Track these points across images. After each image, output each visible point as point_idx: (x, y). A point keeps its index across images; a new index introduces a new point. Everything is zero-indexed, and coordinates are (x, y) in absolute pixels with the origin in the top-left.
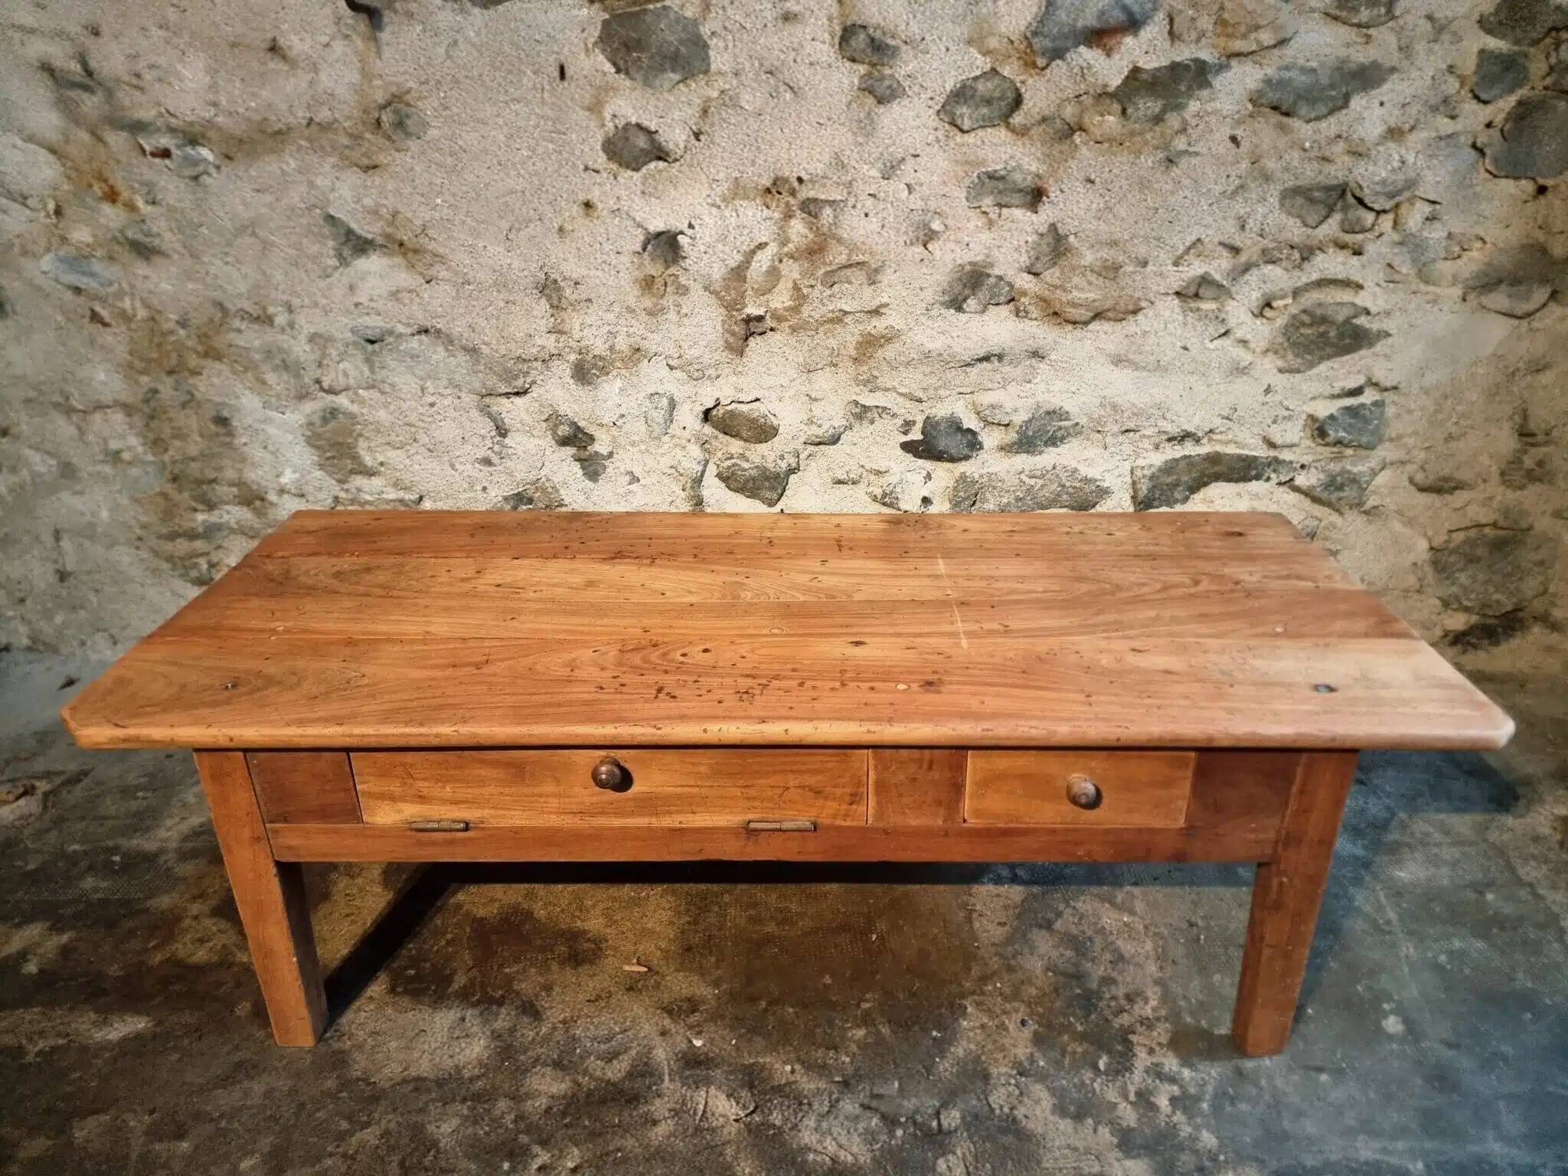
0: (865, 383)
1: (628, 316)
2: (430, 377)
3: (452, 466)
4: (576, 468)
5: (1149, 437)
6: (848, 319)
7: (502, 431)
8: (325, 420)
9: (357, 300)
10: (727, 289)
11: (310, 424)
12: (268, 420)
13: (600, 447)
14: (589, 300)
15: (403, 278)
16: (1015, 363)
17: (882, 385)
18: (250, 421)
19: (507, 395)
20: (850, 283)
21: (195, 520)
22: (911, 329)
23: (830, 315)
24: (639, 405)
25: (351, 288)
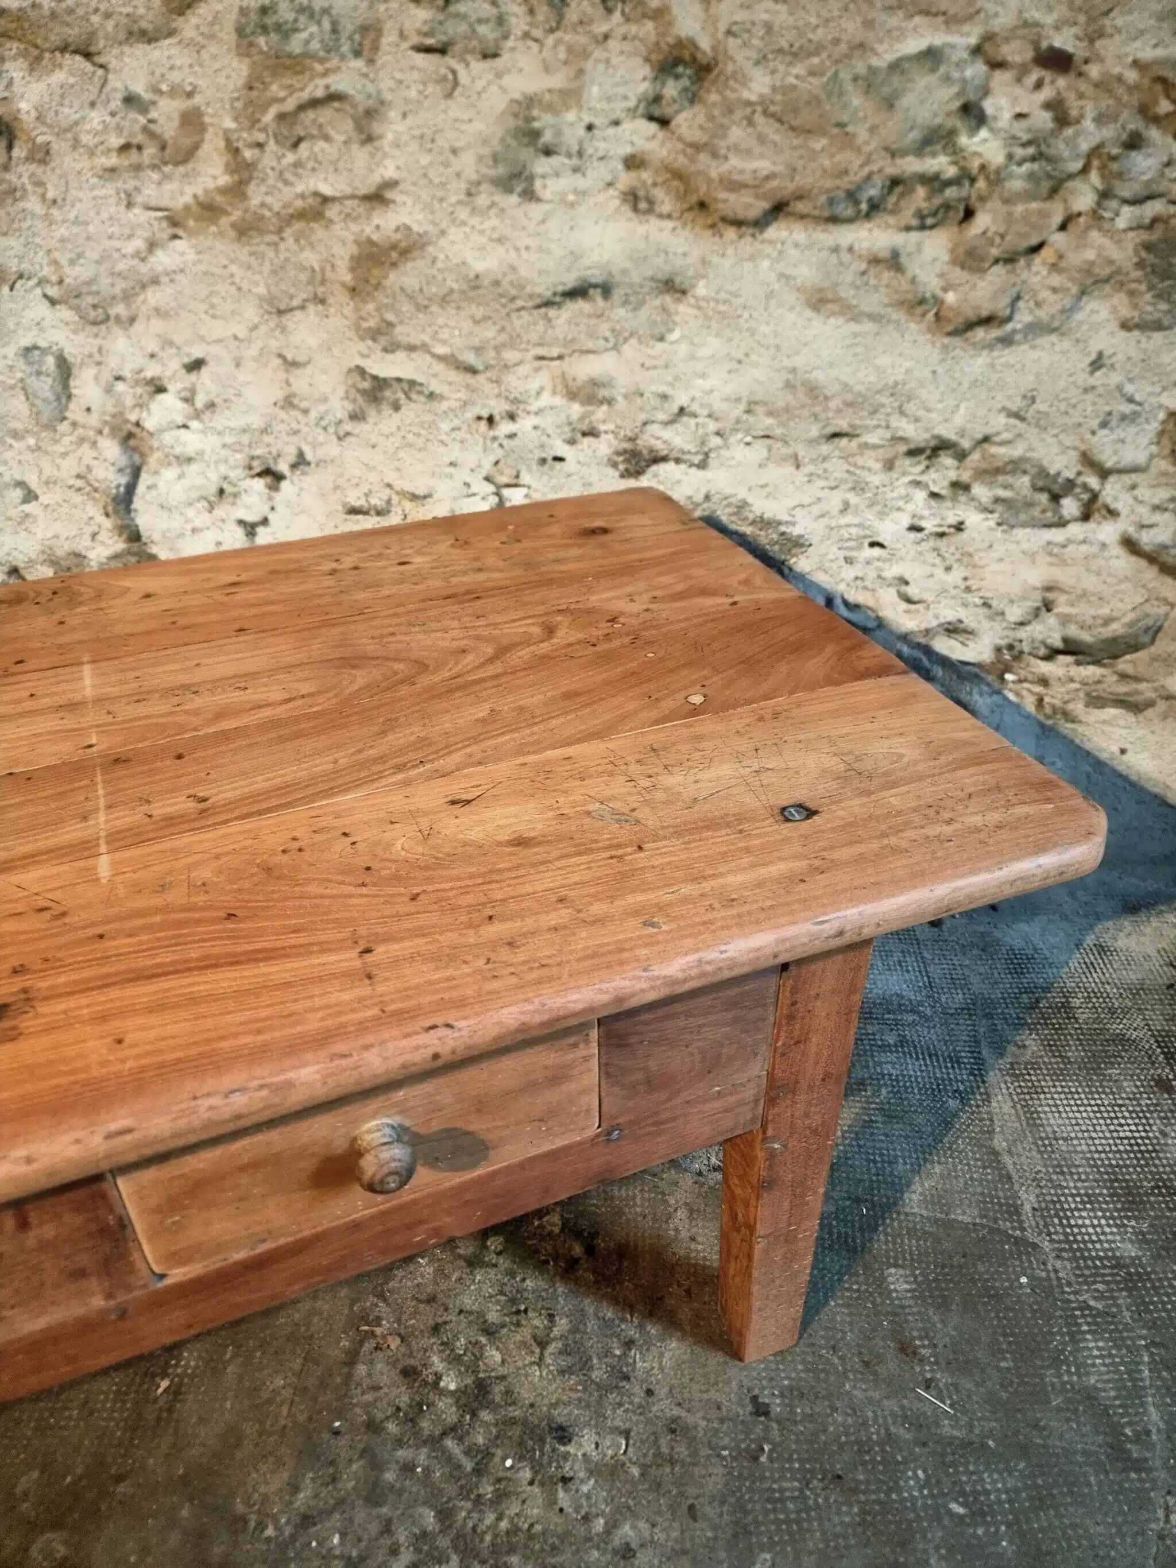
0: (374, 334)
5: (875, 447)
6: (332, 212)
16: (633, 302)
17: (403, 339)
20: (327, 138)
22: (443, 233)
23: (299, 204)
24: (11, 368)
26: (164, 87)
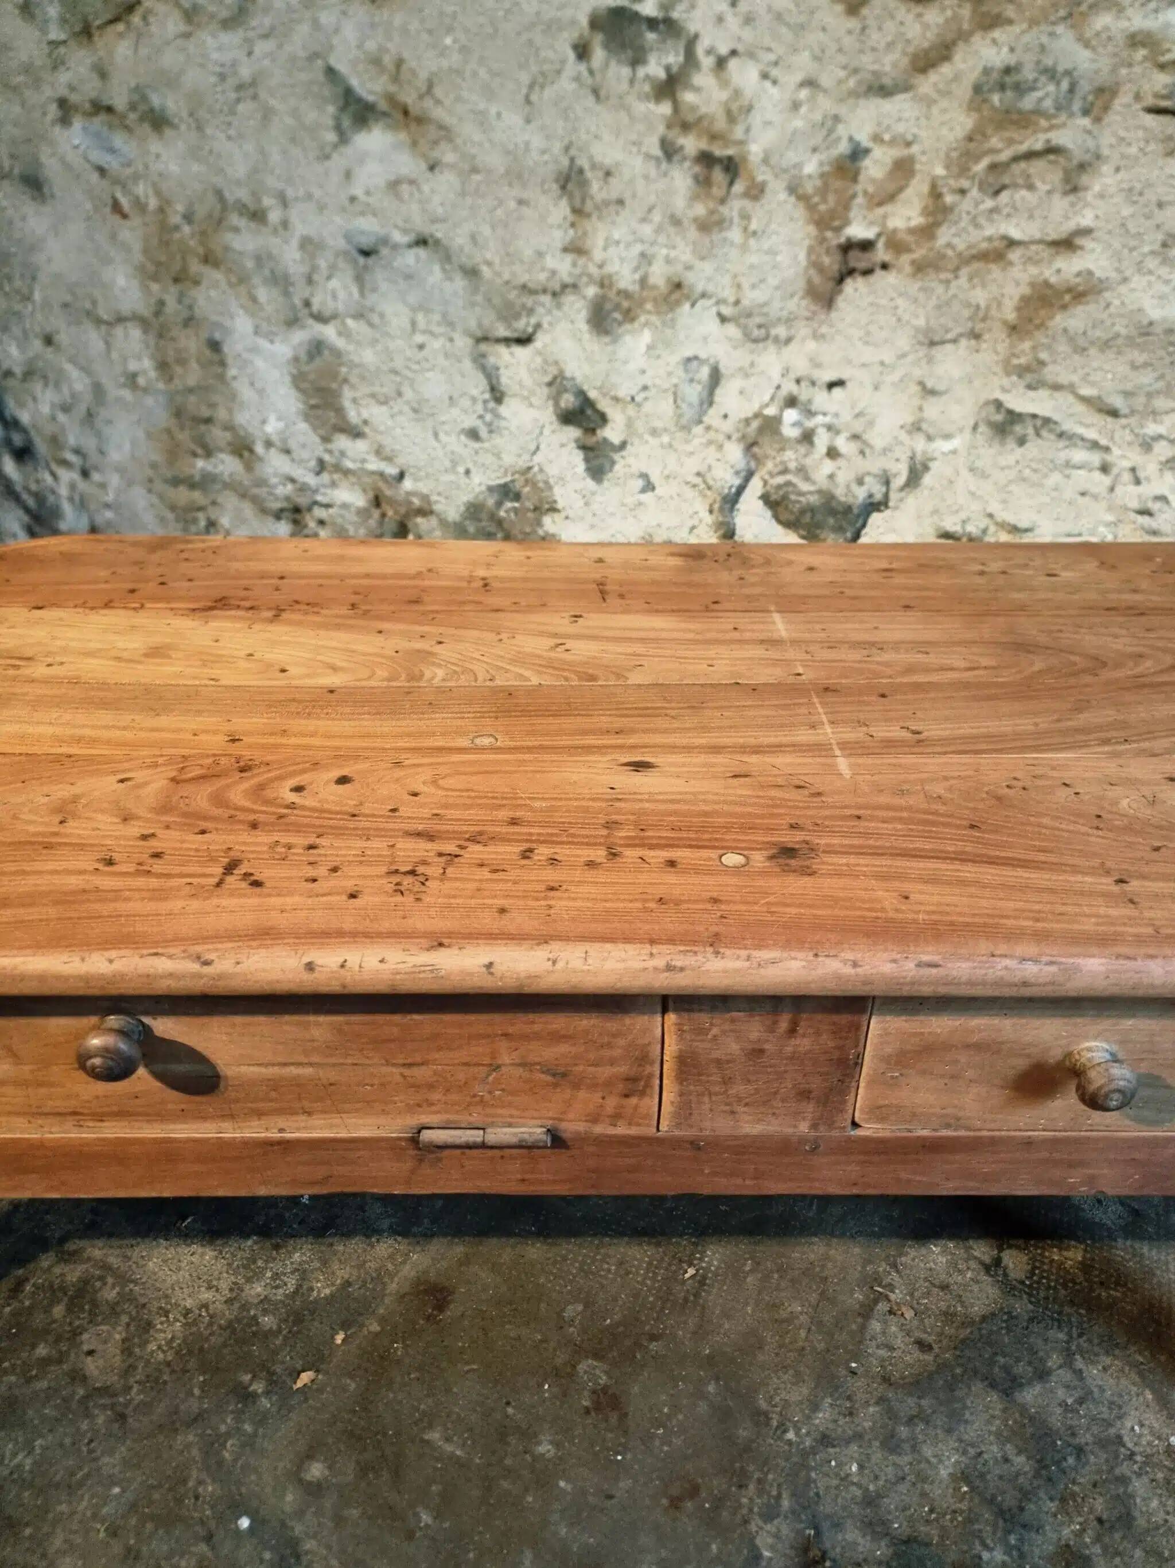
0: (1022, 371)
1: (672, 230)
2: (422, 307)
3: (436, 435)
4: (578, 458)
6: (1014, 255)
8: (310, 356)
9: (353, 192)
10: (823, 191)
11: (296, 359)
12: (254, 350)
13: (612, 433)
14: (620, 202)
15: (407, 164)
17: (1051, 378)
18: (239, 347)
19: (507, 341)
20: (1031, 187)
21: (194, 466)
22: (1125, 280)
23: (985, 245)
24: (670, 374)
25: (348, 175)
26: (887, 137)
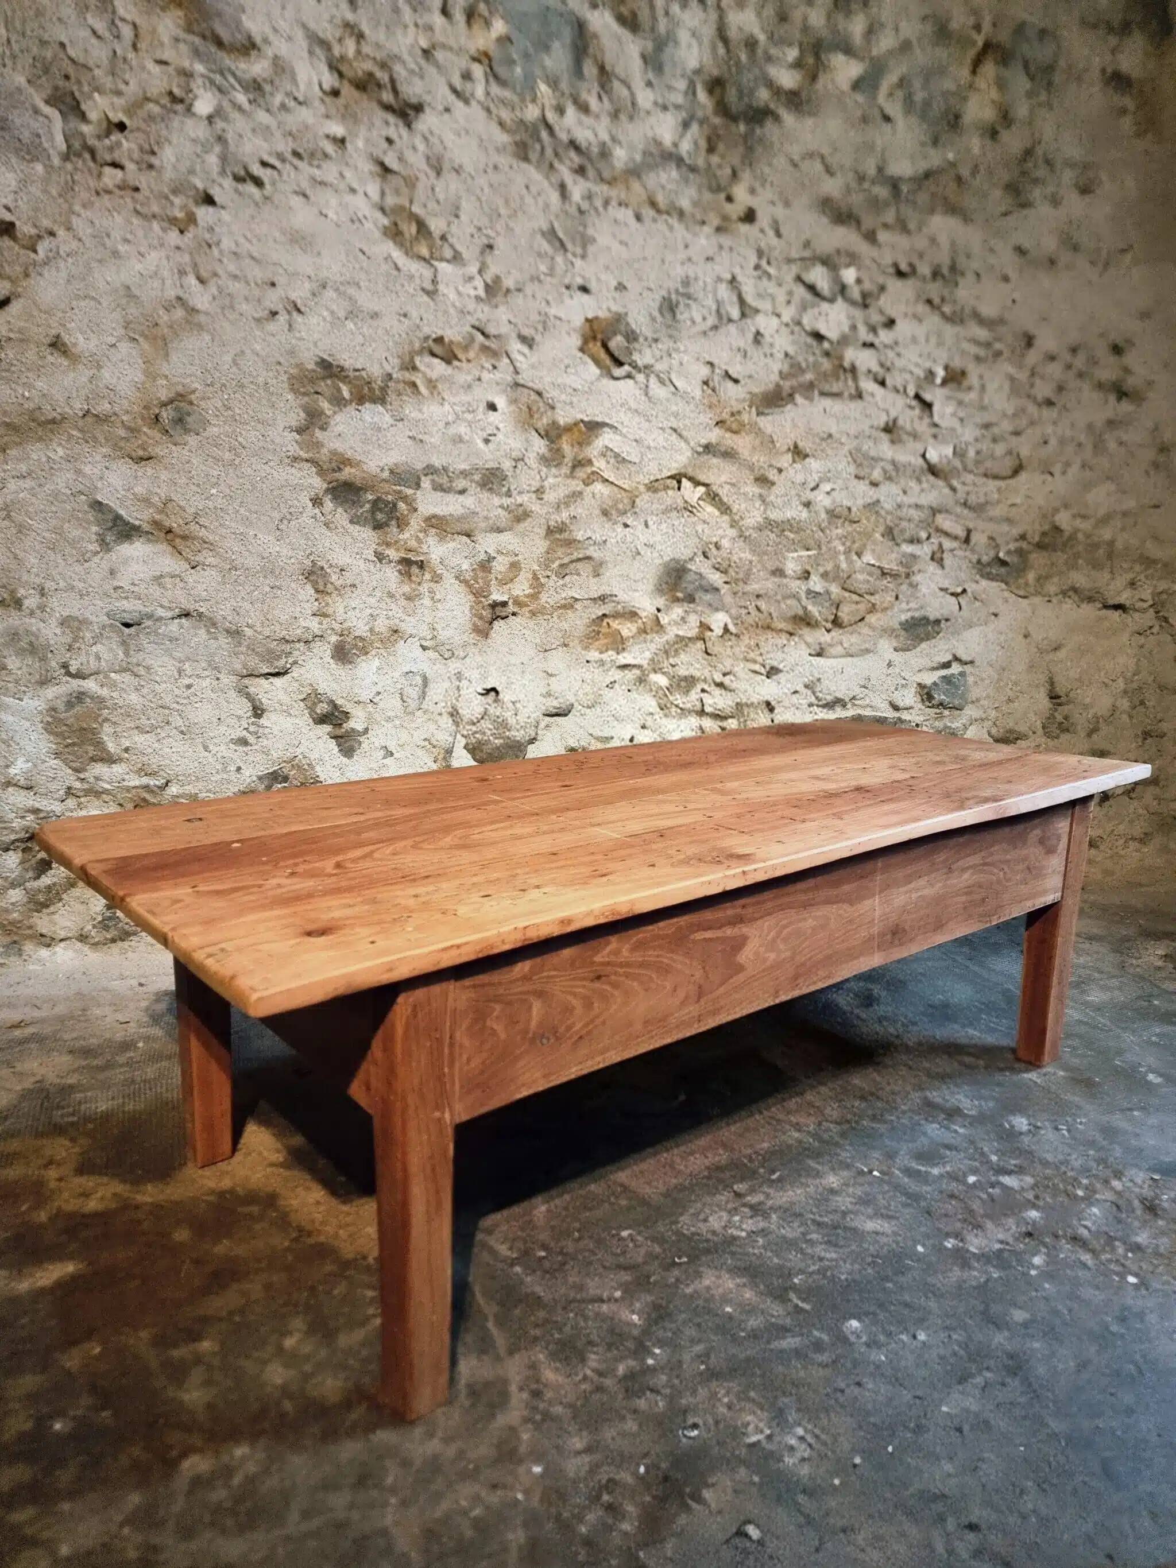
1: (388, 600)
2: (188, 659)
3: (206, 748)
4: (332, 744)
6: (578, 606)
7: (258, 711)
8: (70, 705)
9: (116, 583)
10: (475, 578)
11: (52, 710)
12: (3, 707)
13: (356, 723)
14: (354, 586)
15: (167, 562)
19: (267, 675)
20: (579, 574)
23: (563, 601)
24: (395, 683)
25: (112, 572)
26: (503, 552)
